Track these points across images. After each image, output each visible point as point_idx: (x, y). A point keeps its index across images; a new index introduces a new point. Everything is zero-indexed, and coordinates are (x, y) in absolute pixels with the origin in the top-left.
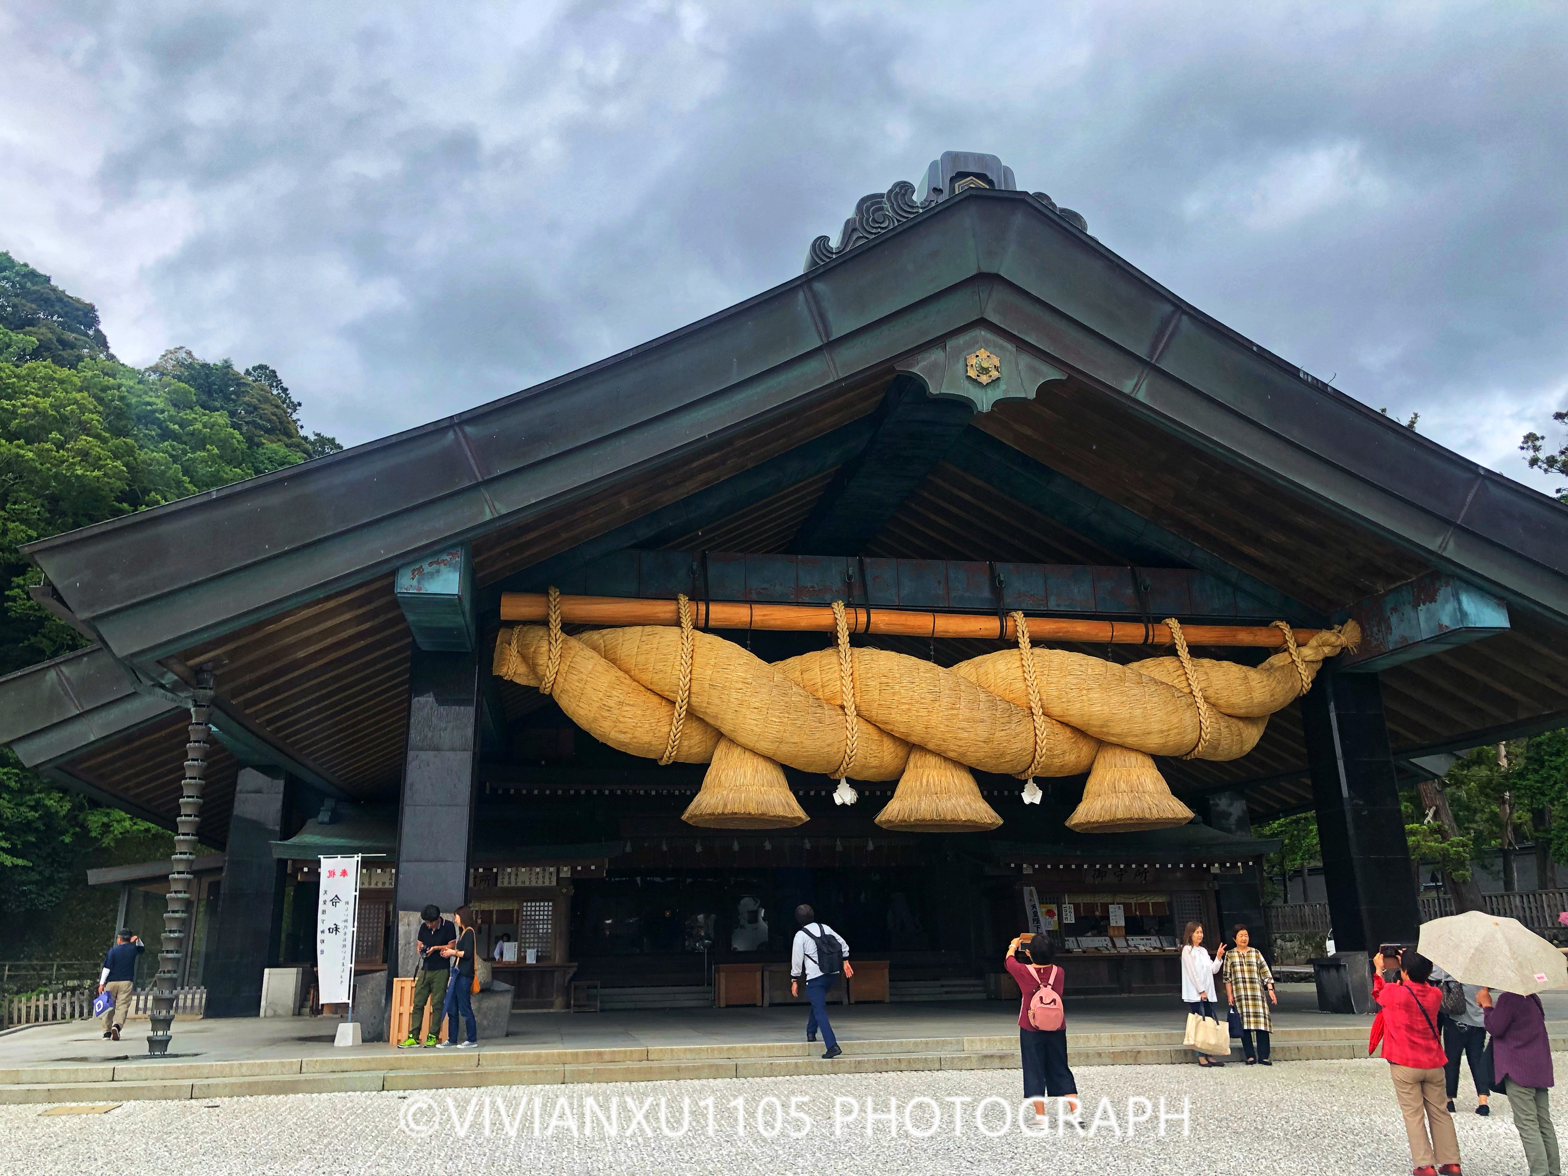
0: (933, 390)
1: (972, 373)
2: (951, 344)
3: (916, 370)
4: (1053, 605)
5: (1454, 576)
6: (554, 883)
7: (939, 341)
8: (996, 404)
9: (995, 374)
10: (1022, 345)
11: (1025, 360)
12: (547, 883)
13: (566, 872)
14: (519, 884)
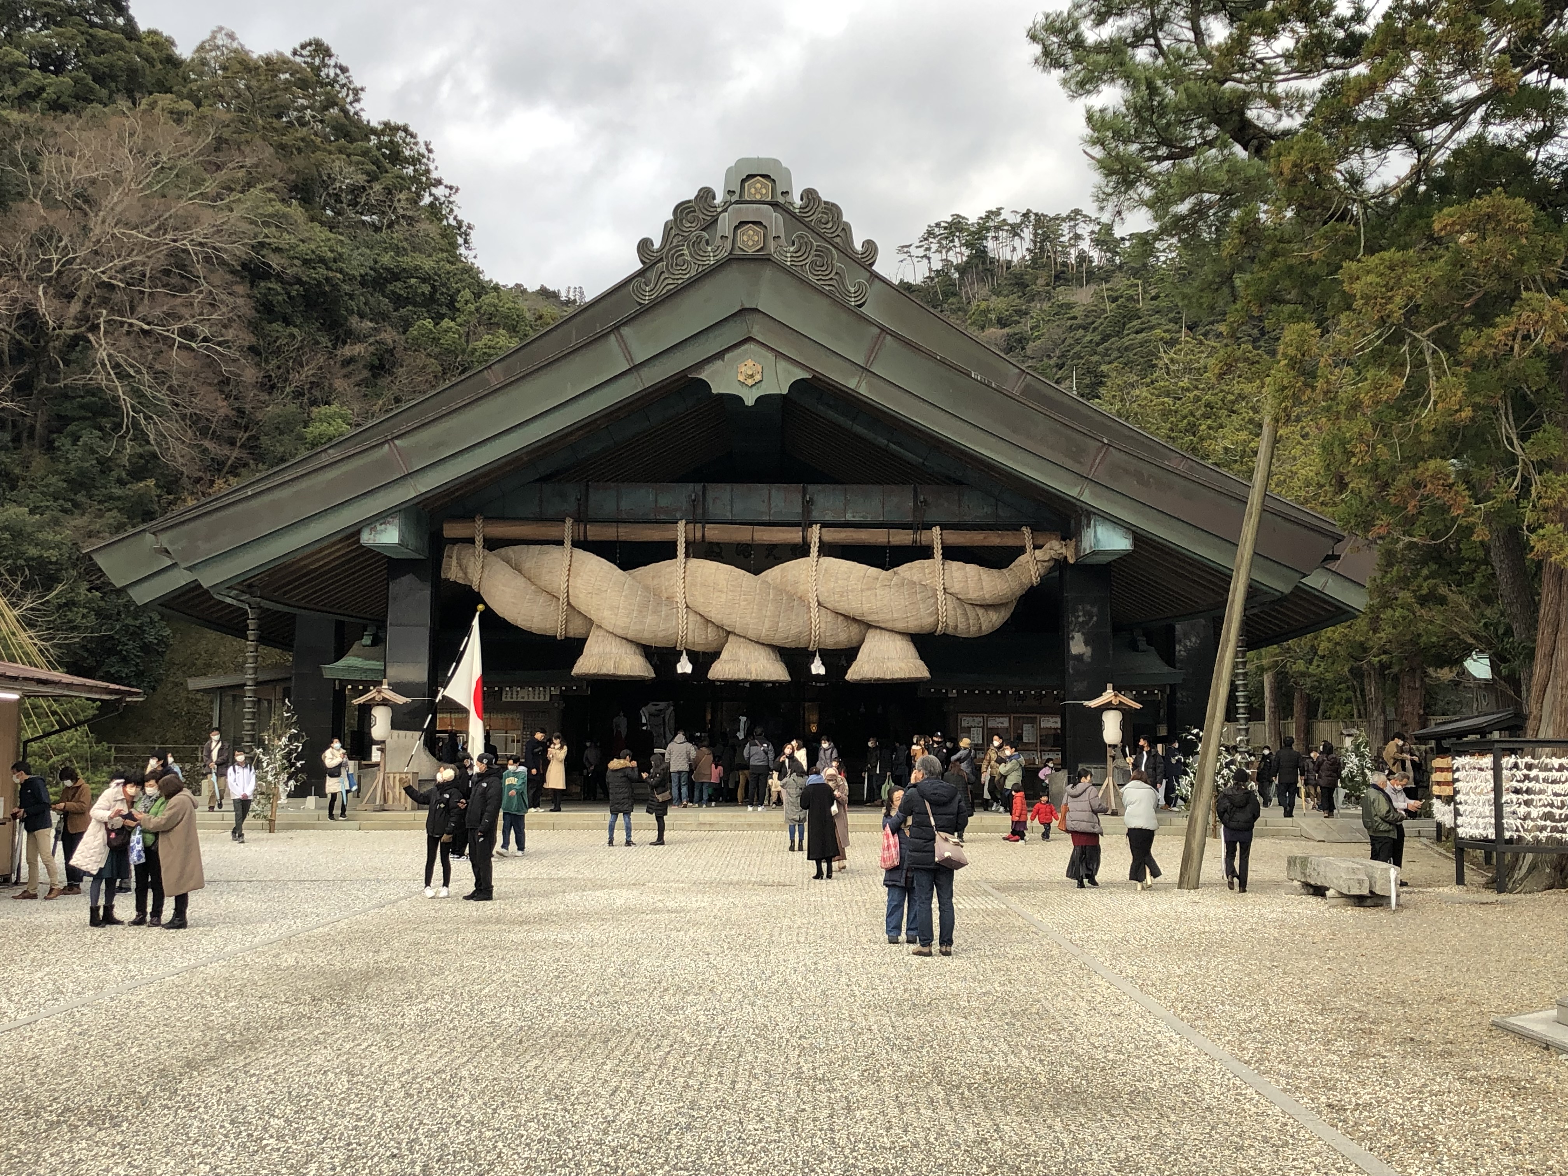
0: (714, 391)
1: (741, 378)
2: (727, 356)
3: (703, 376)
4: (849, 517)
5: (1095, 514)
6: (548, 699)
7: (720, 355)
8: (759, 400)
9: (758, 377)
10: (779, 354)
11: (782, 364)
12: (542, 699)
13: (555, 691)
14: (520, 699)
